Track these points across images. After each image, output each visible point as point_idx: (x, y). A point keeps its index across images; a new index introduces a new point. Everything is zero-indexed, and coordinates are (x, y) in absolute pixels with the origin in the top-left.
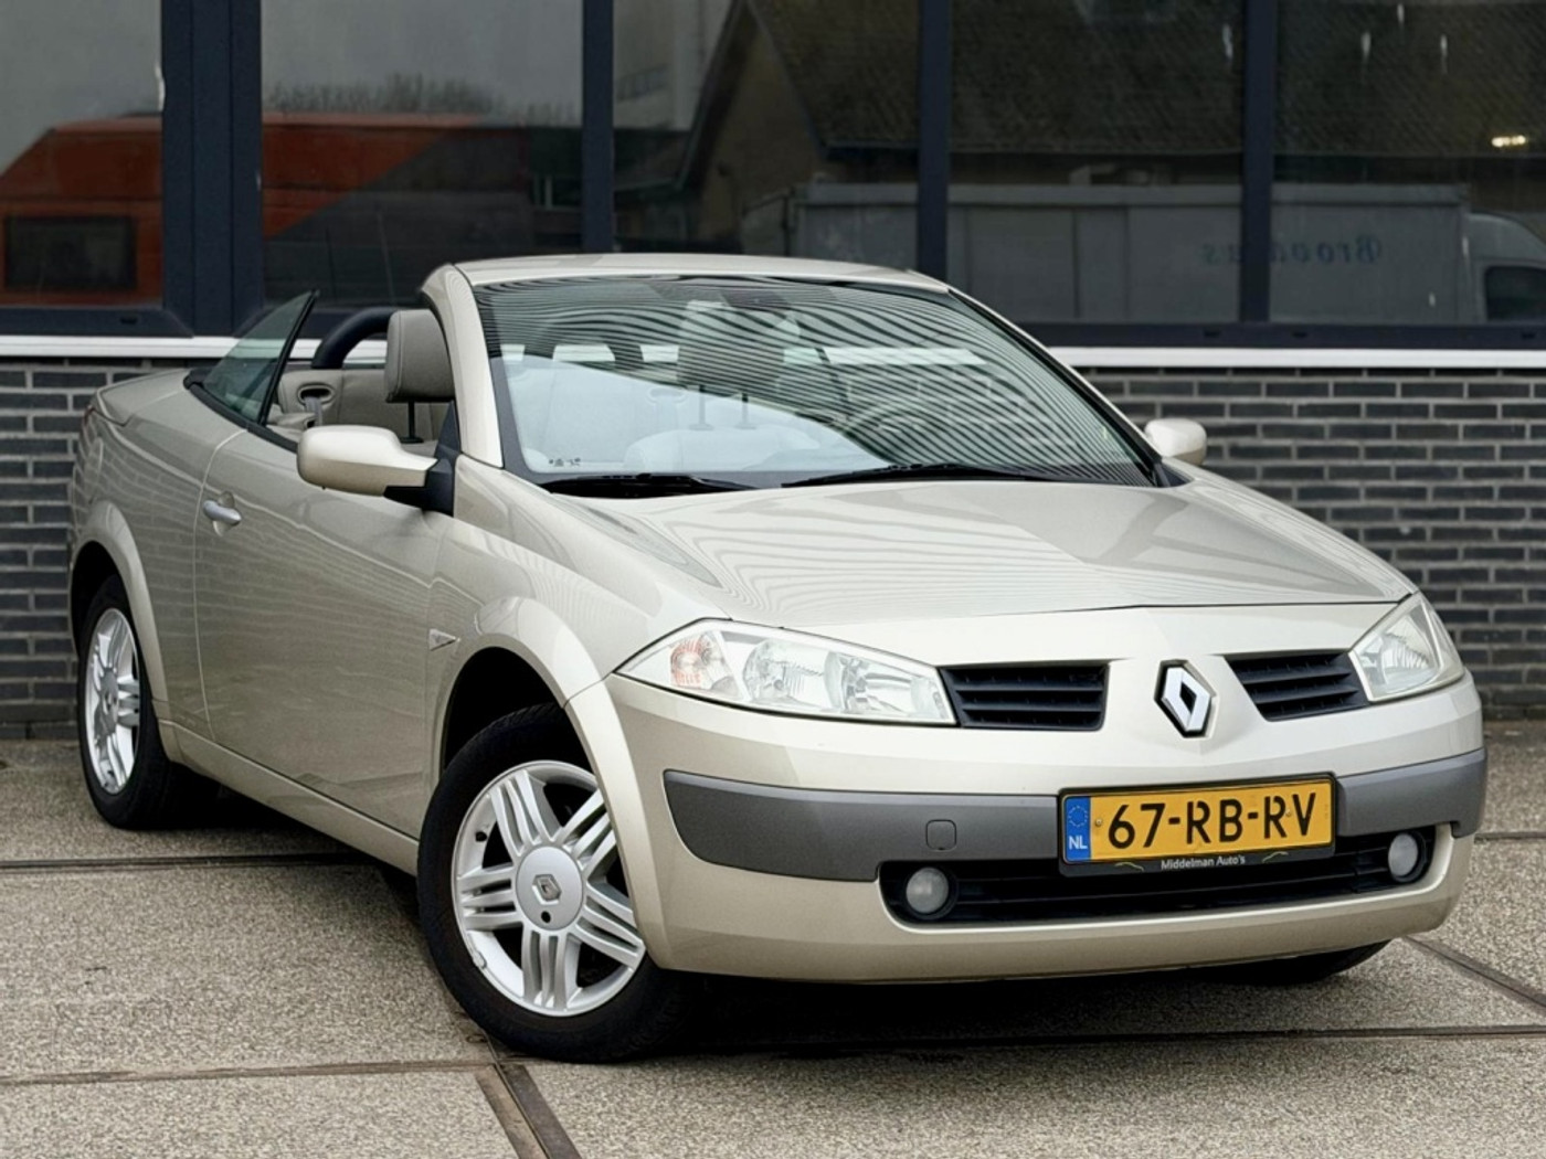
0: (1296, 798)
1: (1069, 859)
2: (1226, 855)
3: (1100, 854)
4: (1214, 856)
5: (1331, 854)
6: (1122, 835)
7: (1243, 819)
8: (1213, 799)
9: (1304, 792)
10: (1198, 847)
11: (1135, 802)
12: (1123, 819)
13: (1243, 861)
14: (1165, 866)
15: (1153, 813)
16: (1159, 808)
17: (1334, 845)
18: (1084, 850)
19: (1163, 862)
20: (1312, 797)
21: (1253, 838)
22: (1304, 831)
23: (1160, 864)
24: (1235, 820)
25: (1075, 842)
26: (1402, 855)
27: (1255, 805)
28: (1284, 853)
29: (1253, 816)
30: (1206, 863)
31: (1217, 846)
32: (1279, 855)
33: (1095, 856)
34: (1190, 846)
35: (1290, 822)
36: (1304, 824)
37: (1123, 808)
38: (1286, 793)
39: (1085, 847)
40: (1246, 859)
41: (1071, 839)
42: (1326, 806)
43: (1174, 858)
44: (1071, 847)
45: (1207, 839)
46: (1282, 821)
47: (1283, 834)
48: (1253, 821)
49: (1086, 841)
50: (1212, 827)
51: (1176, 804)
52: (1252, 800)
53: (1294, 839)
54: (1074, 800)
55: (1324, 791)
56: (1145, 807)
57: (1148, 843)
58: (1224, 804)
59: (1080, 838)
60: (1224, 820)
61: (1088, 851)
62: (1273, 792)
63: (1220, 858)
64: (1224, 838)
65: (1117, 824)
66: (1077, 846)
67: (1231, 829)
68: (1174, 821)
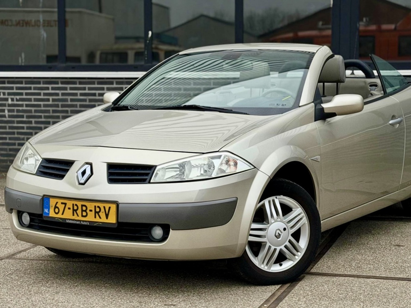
0: (104, 207)
1: (44, 215)
2: (83, 221)
3: (52, 215)
4: (80, 221)
5: (116, 226)
6: (57, 210)
7: (88, 211)
8: (79, 204)
9: (107, 206)
10: (75, 217)
11: (60, 201)
12: (57, 206)
13: (88, 224)
14: (67, 221)
15: (64, 205)
16: (65, 204)
17: (117, 224)
18: (47, 213)
19: (67, 220)
20: (110, 208)
21: (91, 217)
22: (107, 218)
23: (66, 221)
24: (85, 211)
25: (46, 211)
26: (158, 232)
27: (92, 208)
28: (100, 224)
29: (91, 211)
30: (78, 223)
31: (80, 218)
32: (99, 224)
33: (50, 215)
34: (73, 217)
35: (102, 214)
36: (107, 216)
37: (57, 203)
38: (101, 205)
39: (48, 212)
40: (89, 224)
41: (45, 209)
42: (115, 211)
43: (70, 219)
44: (45, 212)
45: (78, 216)
46: (100, 214)
47: (100, 218)
48: (91, 212)
49: (49, 211)
50: (79, 212)
51: (70, 204)
52: (91, 206)
53: (104, 220)
54: (46, 198)
55: (113, 207)
56: (62, 203)
57: (63, 214)
58: (82, 206)
59: (47, 210)
60: (82, 211)
61: (49, 213)
62: (97, 204)
63: (82, 222)
64: (82, 216)
65: (56, 207)
66: (46, 212)
67: (84, 214)
68: (69, 208)
